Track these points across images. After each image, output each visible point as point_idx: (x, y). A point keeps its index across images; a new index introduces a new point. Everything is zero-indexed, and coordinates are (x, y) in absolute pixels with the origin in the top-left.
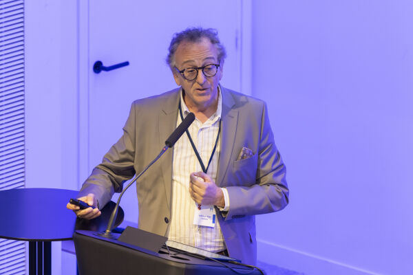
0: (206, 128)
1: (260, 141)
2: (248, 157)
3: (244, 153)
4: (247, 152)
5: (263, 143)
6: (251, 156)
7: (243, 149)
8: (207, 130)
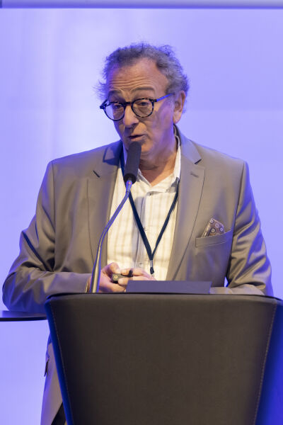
0: (156, 193)
1: (236, 217)
2: (218, 234)
3: (213, 227)
4: (217, 226)
5: (240, 220)
6: (222, 232)
7: (211, 221)
8: (159, 195)
